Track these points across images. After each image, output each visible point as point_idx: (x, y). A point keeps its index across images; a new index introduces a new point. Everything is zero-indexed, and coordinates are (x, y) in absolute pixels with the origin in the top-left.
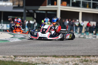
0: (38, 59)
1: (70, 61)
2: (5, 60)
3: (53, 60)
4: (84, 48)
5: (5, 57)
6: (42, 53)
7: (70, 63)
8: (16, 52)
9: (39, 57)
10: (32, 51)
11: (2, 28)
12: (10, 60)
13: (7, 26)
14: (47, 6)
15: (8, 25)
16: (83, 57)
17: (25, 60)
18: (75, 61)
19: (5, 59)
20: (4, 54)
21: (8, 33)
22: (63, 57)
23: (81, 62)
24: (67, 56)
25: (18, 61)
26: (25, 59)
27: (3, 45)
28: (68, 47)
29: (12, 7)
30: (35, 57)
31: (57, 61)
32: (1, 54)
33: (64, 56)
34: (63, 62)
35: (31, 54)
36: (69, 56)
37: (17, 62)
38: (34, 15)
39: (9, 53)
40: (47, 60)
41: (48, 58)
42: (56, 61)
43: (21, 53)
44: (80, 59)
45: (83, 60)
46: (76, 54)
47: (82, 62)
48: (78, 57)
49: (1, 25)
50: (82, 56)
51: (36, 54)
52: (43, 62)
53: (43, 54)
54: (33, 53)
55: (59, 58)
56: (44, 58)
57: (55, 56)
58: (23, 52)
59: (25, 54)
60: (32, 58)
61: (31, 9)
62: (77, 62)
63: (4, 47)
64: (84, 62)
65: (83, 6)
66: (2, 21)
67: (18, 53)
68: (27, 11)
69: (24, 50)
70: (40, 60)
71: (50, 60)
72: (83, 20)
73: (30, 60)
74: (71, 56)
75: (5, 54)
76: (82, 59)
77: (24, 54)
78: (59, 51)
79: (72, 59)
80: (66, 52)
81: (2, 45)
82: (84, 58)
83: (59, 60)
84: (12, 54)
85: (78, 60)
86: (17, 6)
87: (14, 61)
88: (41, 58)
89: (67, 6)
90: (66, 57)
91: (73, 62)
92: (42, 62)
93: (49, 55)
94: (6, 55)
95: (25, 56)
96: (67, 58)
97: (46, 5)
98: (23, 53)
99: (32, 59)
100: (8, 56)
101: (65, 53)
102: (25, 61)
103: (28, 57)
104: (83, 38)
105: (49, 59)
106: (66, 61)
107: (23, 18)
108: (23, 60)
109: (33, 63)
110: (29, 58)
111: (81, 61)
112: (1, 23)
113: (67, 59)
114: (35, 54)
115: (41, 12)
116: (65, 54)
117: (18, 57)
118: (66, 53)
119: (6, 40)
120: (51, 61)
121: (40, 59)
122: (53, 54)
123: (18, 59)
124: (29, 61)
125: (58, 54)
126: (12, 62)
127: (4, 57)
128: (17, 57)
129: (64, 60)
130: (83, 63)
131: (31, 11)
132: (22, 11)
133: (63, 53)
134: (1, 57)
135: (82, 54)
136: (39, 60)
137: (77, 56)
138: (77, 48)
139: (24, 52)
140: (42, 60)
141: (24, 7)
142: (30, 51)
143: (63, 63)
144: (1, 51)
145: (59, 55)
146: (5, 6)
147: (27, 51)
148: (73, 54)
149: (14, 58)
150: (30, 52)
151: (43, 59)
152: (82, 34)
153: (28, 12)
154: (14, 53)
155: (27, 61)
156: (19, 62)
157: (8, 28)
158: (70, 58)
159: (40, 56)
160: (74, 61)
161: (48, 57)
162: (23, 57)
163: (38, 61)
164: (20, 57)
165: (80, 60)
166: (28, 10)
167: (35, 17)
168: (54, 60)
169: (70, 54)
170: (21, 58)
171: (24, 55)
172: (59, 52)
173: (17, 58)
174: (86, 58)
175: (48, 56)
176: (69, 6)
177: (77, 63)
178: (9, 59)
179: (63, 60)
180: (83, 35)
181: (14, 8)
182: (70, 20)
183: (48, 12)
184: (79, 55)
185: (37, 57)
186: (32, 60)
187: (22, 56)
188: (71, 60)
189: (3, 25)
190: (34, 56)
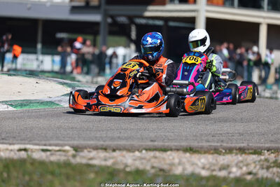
0: (141, 159)
1: (233, 164)
2: (47, 160)
3: (184, 160)
4: (272, 127)
5: (47, 150)
6: (152, 141)
7: (234, 170)
8: (79, 137)
9: (144, 151)
10: (126, 135)
11: (39, 66)
12: (63, 158)
13: (53, 61)
14: (169, 7)
15: (57, 58)
16: (270, 152)
17: (105, 160)
18: (247, 165)
19: (47, 156)
20: (44, 142)
21: (56, 81)
22: (212, 152)
23: (265, 166)
24: (224, 151)
25: (84, 161)
26: (105, 156)
27: (41, 115)
28: (228, 124)
29: (69, 8)
30: (133, 152)
31: (197, 164)
32: (37, 142)
33: (216, 151)
34: (213, 168)
35: (123, 143)
36: (230, 151)
37: (81, 165)
38: (130, 31)
39: (58, 138)
40: (168, 162)
41: (171, 155)
42: (193, 164)
43: (93, 140)
44: (263, 157)
45: (271, 161)
46: (251, 145)
47: (268, 168)
48: (257, 152)
49: (37, 59)
50: (268, 151)
51: (136, 143)
52: (155, 165)
53: (156, 143)
54: (126, 139)
55: (202, 156)
56: (157, 154)
57: (191, 150)
58: (97, 135)
59: (104, 141)
60: (124, 153)
61: (122, 14)
62: (252, 168)
63: (43, 123)
64: (274, 167)
65: (270, 7)
66: (39, 46)
67: (84, 140)
68: (109, 20)
69: (103, 131)
70: (149, 160)
71: (176, 161)
72: (271, 47)
73: (120, 159)
74: (236, 150)
75: (48, 140)
76: (267, 160)
77: (102, 143)
78: (201, 135)
79: (240, 158)
80: (222, 138)
81: (38, 116)
82: (272, 157)
83: (203, 160)
84: (66, 142)
85: (255, 162)
86: (82, 4)
87: (73, 161)
88: (152, 154)
89: (224, 4)
90: (221, 151)
91: (241, 168)
92: (153, 167)
93: (173, 147)
94: (50, 145)
95: (104, 147)
96: (224, 154)
97: (163, 4)
98: (99, 140)
99: (124, 156)
100: (57, 148)
101: (218, 142)
102: (103, 163)
103: (114, 150)
104: (271, 98)
105: (173, 159)
106: (222, 165)
107: (100, 39)
108: (99, 159)
109: (128, 169)
110: (117, 154)
111: (266, 164)
112: (35, 52)
113: (224, 160)
114: (132, 143)
115: (151, 22)
116: (219, 144)
117: (86, 151)
118: (222, 141)
119: (52, 103)
120: (180, 164)
121: (148, 157)
122: (184, 144)
123: (83, 157)
124: (114, 164)
125: (198, 142)
126: (67, 164)
127: (43, 150)
128: (82, 151)
129: (216, 160)
130: (271, 170)
131: (123, 20)
132: (95, 18)
133: (213, 141)
134: (36, 150)
135: (267, 145)
136: (144, 161)
137: (252, 149)
138: (253, 127)
139: (101, 137)
140: (153, 160)
141: (103, 7)
142: (118, 135)
143: (214, 170)
144: (37, 134)
145: (202, 148)
146: (48, 4)
147: (110, 134)
148: (242, 145)
149: (74, 152)
150: (119, 137)
151: (155, 157)
152: (266, 88)
153: (115, 23)
154: (74, 140)
155: (109, 163)
156: (89, 166)
157: (57, 68)
158: (234, 155)
159: (146, 150)
160: (245, 163)
161: (169, 153)
162: (100, 151)
163: (142, 163)
164: (91, 150)
165: (261, 163)
166: (112, 17)
167: (133, 35)
168: (188, 161)
169: (233, 145)
170: (93, 153)
171: (102, 145)
172: (203, 138)
173: (81, 154)
174: (278, 155)
175: (171, 150)
176: (232, 5)
177: (254, 171)
178: (60, 155)
179: (214, 161)
180: (271, 89)
181: (74, 9)
182: (231, 46)
183: (171, 24)
184: (260, 148)
185: (138, 150)
186: (125, 161)
187: (96, 148)
188: (236, 161)
189: (41, 57)
190: (130, 149)
